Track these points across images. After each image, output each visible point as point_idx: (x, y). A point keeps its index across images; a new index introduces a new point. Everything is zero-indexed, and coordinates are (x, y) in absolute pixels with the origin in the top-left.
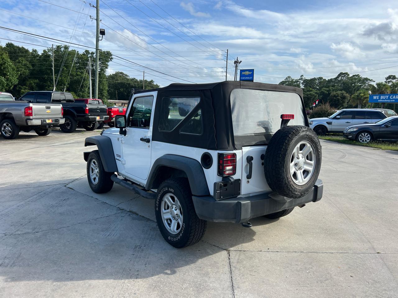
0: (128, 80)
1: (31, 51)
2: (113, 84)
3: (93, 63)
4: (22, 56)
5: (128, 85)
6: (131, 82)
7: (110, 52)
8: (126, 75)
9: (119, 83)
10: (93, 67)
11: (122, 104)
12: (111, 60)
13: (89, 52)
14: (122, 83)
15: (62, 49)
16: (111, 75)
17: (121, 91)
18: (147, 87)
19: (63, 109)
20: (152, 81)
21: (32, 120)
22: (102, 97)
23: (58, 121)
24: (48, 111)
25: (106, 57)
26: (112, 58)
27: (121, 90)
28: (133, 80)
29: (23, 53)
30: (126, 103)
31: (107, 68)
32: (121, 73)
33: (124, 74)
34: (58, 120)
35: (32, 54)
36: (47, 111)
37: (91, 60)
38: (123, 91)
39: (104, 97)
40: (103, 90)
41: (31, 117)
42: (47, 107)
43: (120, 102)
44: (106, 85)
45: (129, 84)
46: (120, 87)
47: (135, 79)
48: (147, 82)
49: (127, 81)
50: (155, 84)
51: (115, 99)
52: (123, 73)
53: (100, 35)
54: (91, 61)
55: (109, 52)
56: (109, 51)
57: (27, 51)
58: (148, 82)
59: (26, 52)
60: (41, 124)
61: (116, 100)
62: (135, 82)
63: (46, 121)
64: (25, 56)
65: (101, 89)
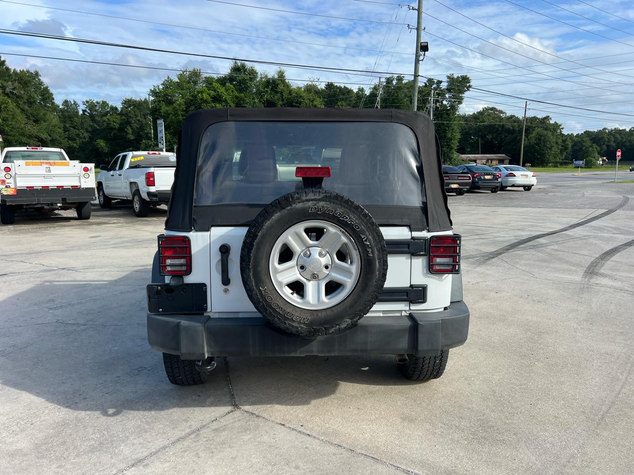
0: (501, 119)
1: (355, 91)
2: (476, 129)
3: (436, 97)
4: (342, 100)
5: (500, 128)
6: (506, 123)
7: (468, 77)
8: (501, 112)
9: (485, 127)
10: (436, 104)
11: (488, 160)
12: (468, 90)
13: (434, 81)
14: (490, 126)
15: (394, 82)
16: (474, 113)
17: (488, 139)
18: (537, 128)
20: (547, 118)
22: (450, 151)
25: (460, 85)
26: (470, 86)
27: (487, 136)
28: (511, 118)
29: (344, 94)
30: (495, 158)
31: (460, 103)
32: (493, 109)
33: (496, 110)
35: (357, 93)
37: (434, 93)
38: (492, 139)
39: (454, 151)
40: (451, 139)
43: (484, 157)
44: (458, 130)
45: (503, 126)
46: (486, 133)
47: (514, 116)
48: (536, 120)
49: (500, 122)
50: (553, 123)
51: (477, 152)
52: (495, 108)
53: (421, 53)
54: (434, 95)
55: (466, 76)
56: (465, 74)
57: (349, 91)
58: (539, 119)
59: (348, 93)
61: (479, 154)
62: (515, 122)
64: (346, 98)
65: (449, 138)
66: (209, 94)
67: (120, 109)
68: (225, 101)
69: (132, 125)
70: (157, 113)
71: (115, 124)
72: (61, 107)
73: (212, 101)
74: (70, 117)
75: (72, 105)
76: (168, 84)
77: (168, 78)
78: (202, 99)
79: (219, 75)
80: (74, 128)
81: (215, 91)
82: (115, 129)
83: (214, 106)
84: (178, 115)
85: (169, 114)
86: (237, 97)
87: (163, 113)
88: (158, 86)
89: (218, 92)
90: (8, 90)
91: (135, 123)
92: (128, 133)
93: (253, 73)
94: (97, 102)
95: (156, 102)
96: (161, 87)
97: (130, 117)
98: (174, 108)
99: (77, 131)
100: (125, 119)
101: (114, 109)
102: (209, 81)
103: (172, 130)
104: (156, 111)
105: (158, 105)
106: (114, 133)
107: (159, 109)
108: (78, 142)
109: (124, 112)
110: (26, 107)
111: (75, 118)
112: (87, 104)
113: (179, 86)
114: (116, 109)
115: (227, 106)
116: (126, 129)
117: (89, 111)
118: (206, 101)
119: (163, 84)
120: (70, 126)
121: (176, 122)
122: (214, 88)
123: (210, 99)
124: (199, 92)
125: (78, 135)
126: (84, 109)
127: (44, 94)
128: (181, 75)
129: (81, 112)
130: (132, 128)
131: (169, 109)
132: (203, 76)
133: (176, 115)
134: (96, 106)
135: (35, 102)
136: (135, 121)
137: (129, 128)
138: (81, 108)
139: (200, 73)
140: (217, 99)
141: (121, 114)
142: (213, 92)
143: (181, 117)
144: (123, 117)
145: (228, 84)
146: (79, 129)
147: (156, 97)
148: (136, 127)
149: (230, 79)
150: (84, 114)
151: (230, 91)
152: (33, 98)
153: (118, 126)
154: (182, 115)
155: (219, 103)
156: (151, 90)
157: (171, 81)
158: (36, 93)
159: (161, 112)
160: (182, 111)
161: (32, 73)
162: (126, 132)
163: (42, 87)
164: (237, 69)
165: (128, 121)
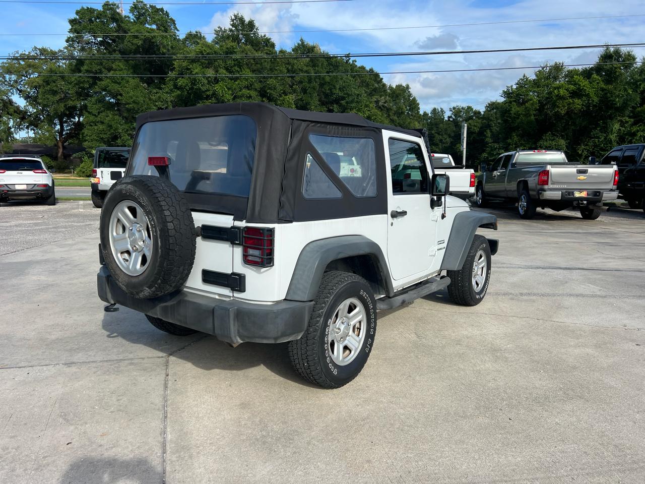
19: (619, 173)
21: (545, 191)
23: (599, 196)
24: (582, 177)
34: (599, 192)
36: (579, 178)
41: (546, 187)
42: (580, 170)
60: (560, 198)
63: (573, 194)
66: (567, 90)
67: (482, 113)
68: (588, 95)
69: (492, 128)
70: (507, 115)
71: (475, 128)
72: (430, 115)
73: (569, 97)
74: (436, 124)
75: (439, 112)
76: (524, 84)
77: (524, 76)
78: (557, 96)
79: (585, 66)
80: (439, 134)
81: (575, 84)
82: (475, 133)
83: (572, 101)
84: (530, 115)
85: (519, 115)
86: (603, 90)
87: (513, 114)
88: (512, 86)
89: (579, 85)
90: (380, 104)
91: (495, 126)
92: (486, 137)
93: (630, 58)
94: (463, 108)
95: (507, 103)
96: (514, 87)
97: (491, 120)
98: (526, 108)
99: (441, 137)
100: (485, 123)
101: (477, 113)
102: (571, 74)
103: (520, 132)
104: (505, 113)
105: (509, 106)
106: (474, 137)
107: (509, 111)
108: (441, 147)
109: (485, 116)
110: (395, 118)
111: (441, 125)
112: (453, 111)
113: (536, 83)
114: (479, 113)
115: (589, 100)
116: (485, 133)
117: (454, 117)
118: (562, 98)
119: (517, 84)
120: (435, 133)
121: (526, 123)
122: (574, 81)
123: (567, 94)
124: (555, 88)
125: (441, 141)
126: (450, 115)
127: (411, 105)
128: (539, 71)
129: (446, 119)
130: (491, 132)
131: (521, 109)
132: (566, 70)
133: (527, 115)
134: (462, 111)
135: (403, 113)
136: (495, 123)
137: (488, 131)
138: (447, 114)
139: (562, 66)
140: (577, 93)
141: (484, 118)
142: (572, 86)
143: (532, 117)
144: (485, 121)
145: (595, 76)
146: (442, 135)
147: (508, 97)
148: (496, 130)
149: (598, 69)
150: (449, 120)
151: (595, 84)
152: (402, 109)
153: (478, 130)
154: (535, 115)
155: (579, 99)
156: (504, 91)
157: (527, 79)
158: (404, 104)
159: (511, 114)
160: (535, 111)
161: (404, 87)
162: (485, 136)
163: (411, 99)
164: (607, 57)
165: (488, 124)
